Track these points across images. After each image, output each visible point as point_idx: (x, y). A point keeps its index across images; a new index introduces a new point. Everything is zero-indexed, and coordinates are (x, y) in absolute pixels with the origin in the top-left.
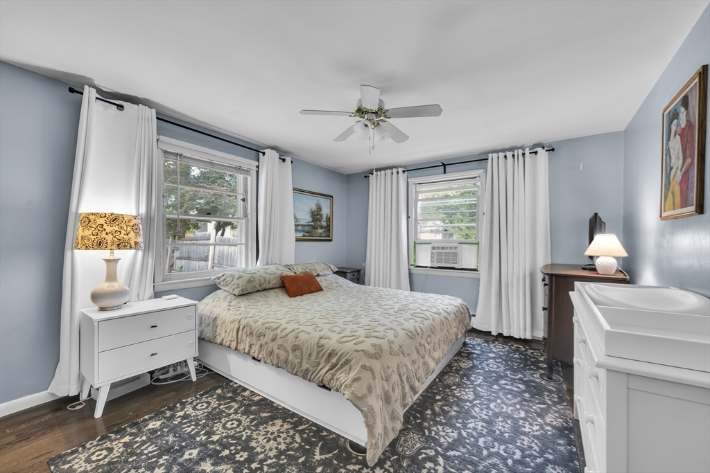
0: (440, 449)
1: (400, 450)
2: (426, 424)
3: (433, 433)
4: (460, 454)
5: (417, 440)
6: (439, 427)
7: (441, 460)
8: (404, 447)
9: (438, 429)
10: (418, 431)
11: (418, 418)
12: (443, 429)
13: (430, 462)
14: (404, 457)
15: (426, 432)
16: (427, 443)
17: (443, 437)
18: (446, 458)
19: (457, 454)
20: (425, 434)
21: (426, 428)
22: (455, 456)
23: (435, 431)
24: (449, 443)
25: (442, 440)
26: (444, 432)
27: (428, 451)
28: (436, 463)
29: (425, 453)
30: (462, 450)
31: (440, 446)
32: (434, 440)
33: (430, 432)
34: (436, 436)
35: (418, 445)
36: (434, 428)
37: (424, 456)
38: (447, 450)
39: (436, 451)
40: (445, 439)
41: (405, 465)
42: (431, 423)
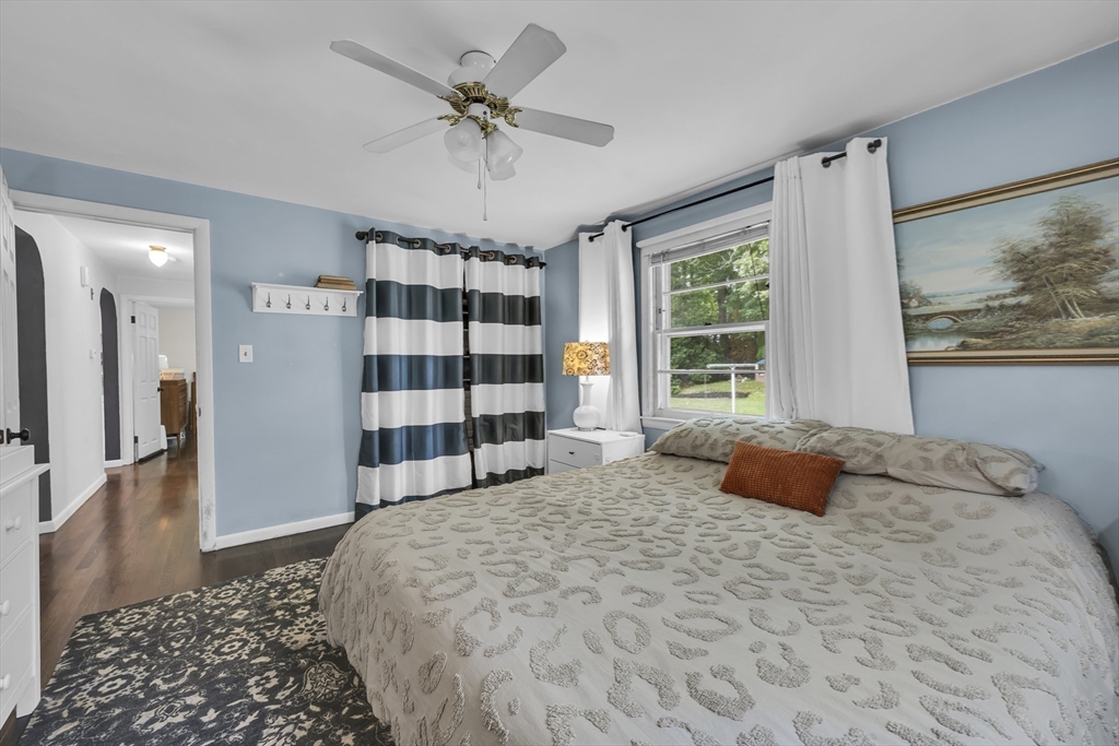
0: (273, 707)
1: (325, 666)
2: (328, 717)
3: (303, 717)
4: (237, 729)
5: (316, 690)
6: (304, 733)
7: (263, 699)
8: (325, 670)
9: (301, 728)
10: (331, 698)
11: (351, 713)
12: (294, 737)
13: (275, 686)
14: (311, 664)
15: (317, 709)
16: (300, 699)
17: (282, 727)
18: (254, 706)
19: (242, 725)
20: (315, 703)
21: (323, 712)
22: (244, 719)
23: (303, 722)
24: (265, 727)
25: (281, 720)
26: (288, 735)
27: (288, 692)
28: (265, 692)
29: (290, 687)
30: (237, 736)
31: (276, 713)
32: (292, 710)
33: (310, 714)
34: (294, 716)
35: (309, 687)
36: (308, 725)
37: (289, 684)
38: (262, 716)
39: (278, 702)
40: (276, 727)
41: (302, 661)
42: (322, 727)
